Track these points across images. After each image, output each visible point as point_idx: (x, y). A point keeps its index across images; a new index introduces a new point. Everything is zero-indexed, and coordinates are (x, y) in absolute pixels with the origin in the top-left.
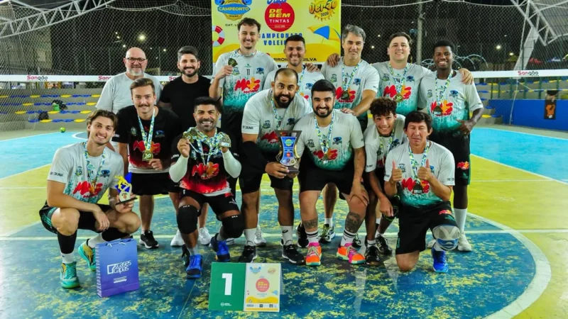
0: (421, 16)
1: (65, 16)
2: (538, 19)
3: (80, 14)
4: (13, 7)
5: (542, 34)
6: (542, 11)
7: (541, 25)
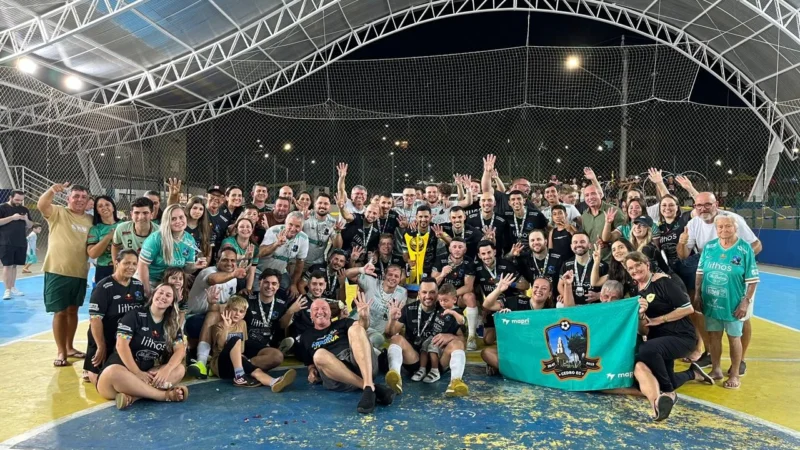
0: (625, 122)
1: (197, 119)
2: (783, 127)
3: (214, 116)
4: (138, 108)
5: (789, 145)
6: (787, 117)
7: (787, 134)
